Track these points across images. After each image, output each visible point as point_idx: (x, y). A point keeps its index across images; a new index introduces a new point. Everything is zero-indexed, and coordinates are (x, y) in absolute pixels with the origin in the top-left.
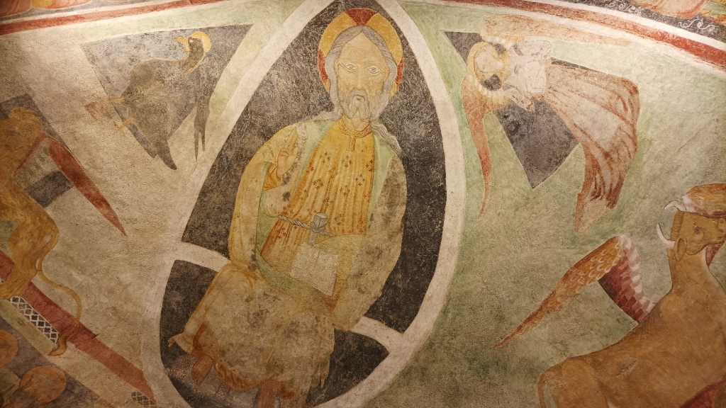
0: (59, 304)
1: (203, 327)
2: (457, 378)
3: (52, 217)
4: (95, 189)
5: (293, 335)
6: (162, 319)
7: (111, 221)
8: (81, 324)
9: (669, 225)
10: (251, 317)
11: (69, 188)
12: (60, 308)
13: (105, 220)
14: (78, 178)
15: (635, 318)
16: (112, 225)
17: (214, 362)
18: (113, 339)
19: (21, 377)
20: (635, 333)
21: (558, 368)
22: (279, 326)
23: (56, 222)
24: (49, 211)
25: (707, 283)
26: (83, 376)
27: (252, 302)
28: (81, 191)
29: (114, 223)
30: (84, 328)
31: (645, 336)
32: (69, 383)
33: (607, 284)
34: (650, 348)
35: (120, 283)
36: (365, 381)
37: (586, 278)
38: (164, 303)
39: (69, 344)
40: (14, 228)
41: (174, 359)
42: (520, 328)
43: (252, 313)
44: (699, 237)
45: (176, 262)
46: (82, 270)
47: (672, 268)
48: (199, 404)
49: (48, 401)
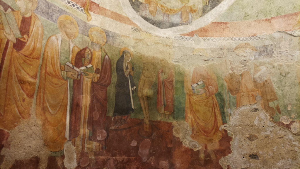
8: (90, 1)
17: (157, 4)
18: (106, 3)
19: (88, 36)
32: (106, 32)
39: (90, 12)
41: (139, 7)
48: (159, 24)
49: (104, 43)
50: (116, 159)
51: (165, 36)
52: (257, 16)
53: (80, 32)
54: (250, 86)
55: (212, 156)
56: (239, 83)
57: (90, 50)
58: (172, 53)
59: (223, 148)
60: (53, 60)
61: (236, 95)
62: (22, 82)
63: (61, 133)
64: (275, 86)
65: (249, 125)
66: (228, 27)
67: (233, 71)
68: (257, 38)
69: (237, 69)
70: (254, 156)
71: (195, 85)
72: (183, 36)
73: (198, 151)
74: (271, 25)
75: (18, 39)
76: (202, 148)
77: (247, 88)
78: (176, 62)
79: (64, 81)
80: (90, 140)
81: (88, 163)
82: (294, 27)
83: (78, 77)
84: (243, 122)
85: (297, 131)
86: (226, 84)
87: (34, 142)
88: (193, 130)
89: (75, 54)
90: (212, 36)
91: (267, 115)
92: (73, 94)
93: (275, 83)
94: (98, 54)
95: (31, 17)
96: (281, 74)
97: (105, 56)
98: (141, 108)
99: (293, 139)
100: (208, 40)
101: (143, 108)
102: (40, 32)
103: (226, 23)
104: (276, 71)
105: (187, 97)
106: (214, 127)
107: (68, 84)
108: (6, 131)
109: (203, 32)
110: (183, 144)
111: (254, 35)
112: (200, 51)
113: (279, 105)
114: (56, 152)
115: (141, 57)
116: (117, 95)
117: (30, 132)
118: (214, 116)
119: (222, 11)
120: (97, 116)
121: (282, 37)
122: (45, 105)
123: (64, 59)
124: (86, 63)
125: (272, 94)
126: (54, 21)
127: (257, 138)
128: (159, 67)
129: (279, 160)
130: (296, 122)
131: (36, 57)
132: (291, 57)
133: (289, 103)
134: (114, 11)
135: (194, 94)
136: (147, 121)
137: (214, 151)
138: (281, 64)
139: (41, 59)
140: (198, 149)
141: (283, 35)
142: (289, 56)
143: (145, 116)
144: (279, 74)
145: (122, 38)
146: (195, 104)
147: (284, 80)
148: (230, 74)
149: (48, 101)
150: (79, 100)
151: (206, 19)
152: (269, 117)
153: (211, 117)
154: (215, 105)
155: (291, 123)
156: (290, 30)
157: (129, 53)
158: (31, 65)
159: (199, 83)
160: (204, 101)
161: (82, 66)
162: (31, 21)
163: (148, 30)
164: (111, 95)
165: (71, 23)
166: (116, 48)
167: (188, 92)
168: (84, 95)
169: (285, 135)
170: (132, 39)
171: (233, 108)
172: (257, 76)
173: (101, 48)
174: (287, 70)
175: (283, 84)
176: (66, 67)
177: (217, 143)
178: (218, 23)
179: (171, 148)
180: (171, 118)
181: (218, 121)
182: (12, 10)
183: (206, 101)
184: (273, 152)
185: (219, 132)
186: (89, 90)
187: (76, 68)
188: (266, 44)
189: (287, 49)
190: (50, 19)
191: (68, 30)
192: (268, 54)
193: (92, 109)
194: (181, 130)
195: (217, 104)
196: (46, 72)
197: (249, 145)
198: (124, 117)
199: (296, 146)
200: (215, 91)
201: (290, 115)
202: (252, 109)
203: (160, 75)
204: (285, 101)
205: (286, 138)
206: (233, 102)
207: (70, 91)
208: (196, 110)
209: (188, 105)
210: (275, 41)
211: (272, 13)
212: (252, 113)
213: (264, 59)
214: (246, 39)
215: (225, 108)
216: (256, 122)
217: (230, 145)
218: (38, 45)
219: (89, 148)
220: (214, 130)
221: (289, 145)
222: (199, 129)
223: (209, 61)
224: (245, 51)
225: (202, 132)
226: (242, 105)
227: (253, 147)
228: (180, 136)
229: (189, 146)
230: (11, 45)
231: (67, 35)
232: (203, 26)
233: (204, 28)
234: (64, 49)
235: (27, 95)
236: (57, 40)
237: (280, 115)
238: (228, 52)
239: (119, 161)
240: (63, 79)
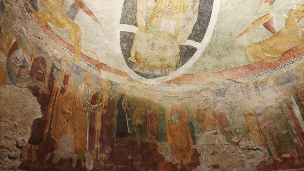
0: (91, 57)
1: (136, 53)
2: (220, 52)
3: (77, 24)
4: (87, 8)
5: (166, 49)
6: (123, 53)
7: (95, 21)
8: (101, 63)
9: (288, 11)
10: (151, 46)
11: (79, 10)
12: (92, 59)
13: (94, 20)
14: (81, 5)
15: (273, 33)
16: (96, 22)
17: (144, 63)
18: (111, 64)
19: (100, 85)
20: (273, 37)
21: (249, 46)
22: (160, 48)
23: (79, 26)
24: (75, 21)
25: (296, 26)
26: (111, 79)
27: (149, 41)
28: (83, 10)
29: (97, 21)
30: (102, 64)
31: (275, 37)
32: (110, 82)
33: (265, 25)
34: (277, 40)
35: (105, 44)
36: (192, 58)
37: (259, 23)
38: (121, 48)
39: (100, 70)
40: (69, 32)
41: (132, 66)
42: (237, 37)
43: (150, 45)
44: (296, 16)
45: (120, 32)
46: (92, 42)
47: (286, 22)
48: (146, 76)
49: (109, 89)
50: (118, 167)
51: (151, 84)
52: (213, 70)
53: (95, 83)
54: (211, 117)
55: (186, 168)
56: (204, 115)
57: (101, 94)
58: (156, 95)
59: (194, 162)
60: (79, 100)
61: (202, 124)
62: (64, 112)
63: (84, 145)
64: (228, 117)
65: (211, 145)
66: (194, 77)
67: (199, 107)
68: (214, 84)
69: (202, 106)
70: (216, 167)
71: (173, 117)
72: (163, 84)
73: (176, 164)
74: (223, 75)
75: (62, 88)
76: (179, 162)
77: (209, 119)
78: (159, 101)
79: (85, 114)
80: (101, 152)
81: (100, 167)
82: (237, 76)
83: (93, 111)
84: (207, 143)
85: (244, 147)
86: (194, 116)
87: (70, 149)
88: (172, 149)
89: (92, 96)
90: (183, 83)
91: (224, 137)
92: (91, 122)
93: (228, 114)
94: (105, 96)
95: (68, 75)
96: (231, 108)
97: (110, 98)
98: (135, 133)
99: (241, 152)
100: (181, 86)
101: (136, 133)
102: (73, 83)
103: (193, 74)
104: (228, 106)
105: (167, 126)
106: (187, 147)
107: (88, 115)
108: (56, 140)
109: (177, 81)
110: (165, 159)
111: (212, 82)
112: (175, 93)
113: (231, 129)
114: (81, 157)
115: (134, 98)
116: (118, 124)
117: (68, 142)
118: (187, 139)
119: (189, 67)
120: (105, 137)
121: (230, 83)
122: (75, 127)
123: (85, 99)
124: (98, 102)
125: (226, 122)
126: (80, 77)
127: (218, 153)
128: (147, 104)
129: (233, 168)
130: (243, 140)
131: (71, 98)
132: (237, 97)
133: (237, 127)
134: (116, 69)
135: (173, 124)
136: (139, 142)
137: (188, 164)
138: (230, 101)
139: (73, 99)
140: (176, 163)
141: (231, 82)
142: (235, 95)
143: (138, 139)
144: (230, 108)
145: (121, 86)
146: (173, 130)
147: (233, 112)
148: (197, 109)
149: (77, 125)
150: (94, 125)
151: (179, 72)
152: (225, 138)
153: (185, 140)
154: (188, 132)
155: (240, 141)
156: (235, 79)
157: (126, 95)
158: (68, 103)
159: (176, 116)
160: (180, 129)
161: (96, 104)
162: (68, 77)
163: (139, 80)
164: (114, 123)
165: (90, 77)
166: (117, 92)
167: (168, 122)
168: (97, 123)
169: (236, 150)
170: (128, 86)
171: (200, 133)
172: (215, 110)
173: (107, 92)
174: (234, 105)
175: (233, 114)
176: (86, 104)
177: (190, 158)
178: (187, 74)
179: (157, 161)
180: (156, 140)
181: (190, 143)
182: (61, 71)
183: (181, 128)
184: (229, 163)
185: (191, 150)
186: (100, 120)
187: (92, 106)
188: (220, 88)
189: (234, 91)
190: (78, 75)
191: (88, 82)
192: (222, 95)
193: (102, 132)
194: (163, 149)
195: (189, 130)
196: (76, 107)
197: (212, 159)
198: (123, 139)
199: (244, 157)
200: (187, 122)
201: (238, 136)
202: (213, 133)
203: (148, 110)
204: (235, 126)
205: (237, 152)
206: (200, 129)
207: (89, 119)
208: (174, 135)
209: (168, 132)
210: (226, 86)
211: (222, 67)
212: (214, 136)
213: (220, 98)
214: (207, 85)
215: (195, 133)
216: (216, 142)
217: (199, 159)
218: (72, 91)
219: (100, 158)
220: (187, 149)
221: (239, 157)
222: (176, 148)
223: (182, 100)
224: (207, 93)
225: (179, 150)
226: (206, 130)
227: (215, 160)
228: (163, 153)
229: (169, 160)
230: (59, 90)
231: (87, 84)
232: (177, 77)
233: (177, 78)
234: (85, 93)
235: (66, 120)
236: (82, 87)
237: (232, 136)
238: (195, 94)
239: (120, 168)
240: (85, 112)
